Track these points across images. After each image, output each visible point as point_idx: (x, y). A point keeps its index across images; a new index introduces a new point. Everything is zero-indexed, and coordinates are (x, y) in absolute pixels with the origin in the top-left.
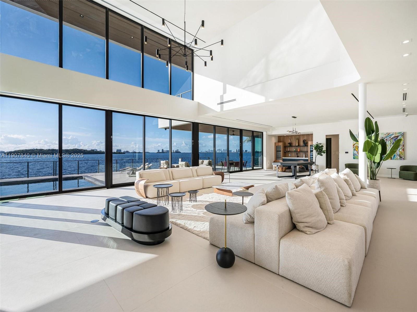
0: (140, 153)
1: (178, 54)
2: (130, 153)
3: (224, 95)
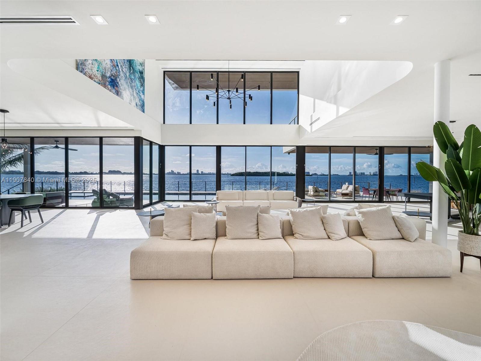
0: (324, 175)
1: (222, 97)
2: (318, 175)
3: (313, 114)
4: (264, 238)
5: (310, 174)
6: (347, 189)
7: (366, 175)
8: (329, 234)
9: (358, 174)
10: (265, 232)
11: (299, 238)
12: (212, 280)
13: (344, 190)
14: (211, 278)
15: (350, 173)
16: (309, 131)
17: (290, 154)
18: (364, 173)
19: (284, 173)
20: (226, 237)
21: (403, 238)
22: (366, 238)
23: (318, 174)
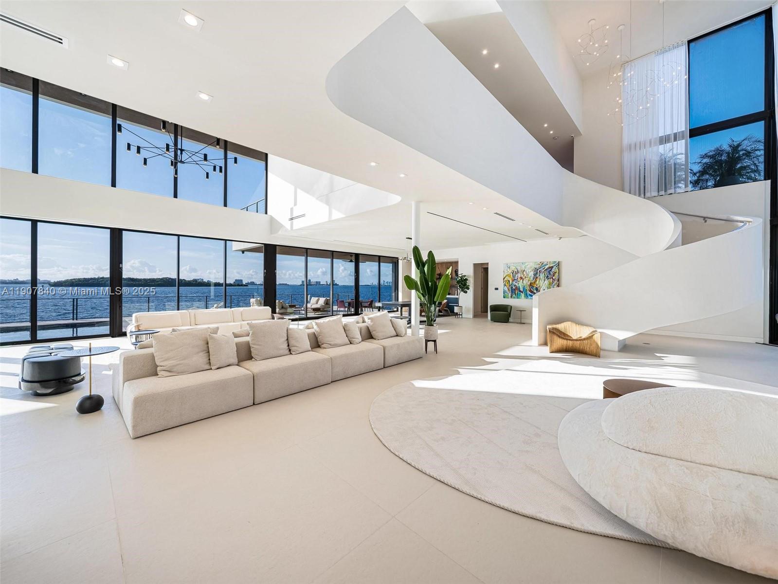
3: (294, 208)
4: (298, 352)
5: (244, 283)
6: (317, 303)
7: (322, 285)
8: (351, 340)
9: (313, 284)
10: (297, 345)
11: (327, 347)
12: (255, 406)
13: (313, 304)
14: (252, 404)
15: (303, 282)
16: (289, 227)
17: (245, 252)
18: (320, 282)
19: (195, 280)
20: (253, 359)
21: (397, 336)
22: (375, 339)
23: (257, 284)
